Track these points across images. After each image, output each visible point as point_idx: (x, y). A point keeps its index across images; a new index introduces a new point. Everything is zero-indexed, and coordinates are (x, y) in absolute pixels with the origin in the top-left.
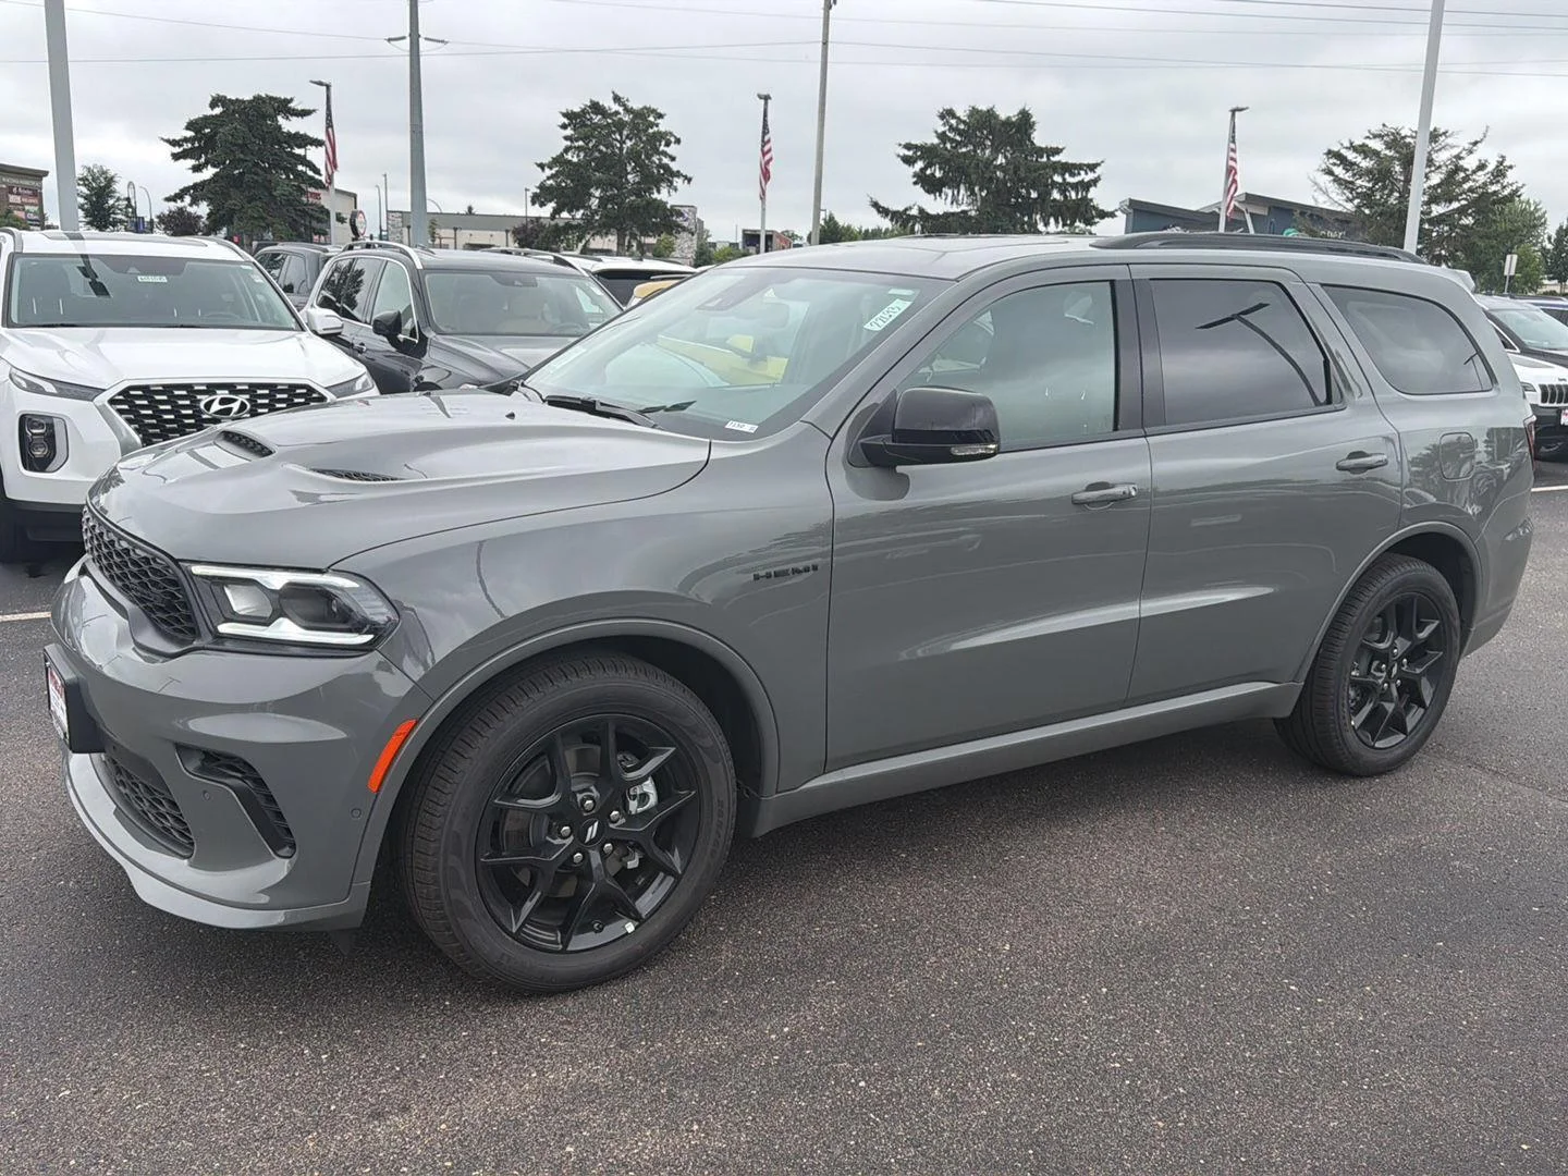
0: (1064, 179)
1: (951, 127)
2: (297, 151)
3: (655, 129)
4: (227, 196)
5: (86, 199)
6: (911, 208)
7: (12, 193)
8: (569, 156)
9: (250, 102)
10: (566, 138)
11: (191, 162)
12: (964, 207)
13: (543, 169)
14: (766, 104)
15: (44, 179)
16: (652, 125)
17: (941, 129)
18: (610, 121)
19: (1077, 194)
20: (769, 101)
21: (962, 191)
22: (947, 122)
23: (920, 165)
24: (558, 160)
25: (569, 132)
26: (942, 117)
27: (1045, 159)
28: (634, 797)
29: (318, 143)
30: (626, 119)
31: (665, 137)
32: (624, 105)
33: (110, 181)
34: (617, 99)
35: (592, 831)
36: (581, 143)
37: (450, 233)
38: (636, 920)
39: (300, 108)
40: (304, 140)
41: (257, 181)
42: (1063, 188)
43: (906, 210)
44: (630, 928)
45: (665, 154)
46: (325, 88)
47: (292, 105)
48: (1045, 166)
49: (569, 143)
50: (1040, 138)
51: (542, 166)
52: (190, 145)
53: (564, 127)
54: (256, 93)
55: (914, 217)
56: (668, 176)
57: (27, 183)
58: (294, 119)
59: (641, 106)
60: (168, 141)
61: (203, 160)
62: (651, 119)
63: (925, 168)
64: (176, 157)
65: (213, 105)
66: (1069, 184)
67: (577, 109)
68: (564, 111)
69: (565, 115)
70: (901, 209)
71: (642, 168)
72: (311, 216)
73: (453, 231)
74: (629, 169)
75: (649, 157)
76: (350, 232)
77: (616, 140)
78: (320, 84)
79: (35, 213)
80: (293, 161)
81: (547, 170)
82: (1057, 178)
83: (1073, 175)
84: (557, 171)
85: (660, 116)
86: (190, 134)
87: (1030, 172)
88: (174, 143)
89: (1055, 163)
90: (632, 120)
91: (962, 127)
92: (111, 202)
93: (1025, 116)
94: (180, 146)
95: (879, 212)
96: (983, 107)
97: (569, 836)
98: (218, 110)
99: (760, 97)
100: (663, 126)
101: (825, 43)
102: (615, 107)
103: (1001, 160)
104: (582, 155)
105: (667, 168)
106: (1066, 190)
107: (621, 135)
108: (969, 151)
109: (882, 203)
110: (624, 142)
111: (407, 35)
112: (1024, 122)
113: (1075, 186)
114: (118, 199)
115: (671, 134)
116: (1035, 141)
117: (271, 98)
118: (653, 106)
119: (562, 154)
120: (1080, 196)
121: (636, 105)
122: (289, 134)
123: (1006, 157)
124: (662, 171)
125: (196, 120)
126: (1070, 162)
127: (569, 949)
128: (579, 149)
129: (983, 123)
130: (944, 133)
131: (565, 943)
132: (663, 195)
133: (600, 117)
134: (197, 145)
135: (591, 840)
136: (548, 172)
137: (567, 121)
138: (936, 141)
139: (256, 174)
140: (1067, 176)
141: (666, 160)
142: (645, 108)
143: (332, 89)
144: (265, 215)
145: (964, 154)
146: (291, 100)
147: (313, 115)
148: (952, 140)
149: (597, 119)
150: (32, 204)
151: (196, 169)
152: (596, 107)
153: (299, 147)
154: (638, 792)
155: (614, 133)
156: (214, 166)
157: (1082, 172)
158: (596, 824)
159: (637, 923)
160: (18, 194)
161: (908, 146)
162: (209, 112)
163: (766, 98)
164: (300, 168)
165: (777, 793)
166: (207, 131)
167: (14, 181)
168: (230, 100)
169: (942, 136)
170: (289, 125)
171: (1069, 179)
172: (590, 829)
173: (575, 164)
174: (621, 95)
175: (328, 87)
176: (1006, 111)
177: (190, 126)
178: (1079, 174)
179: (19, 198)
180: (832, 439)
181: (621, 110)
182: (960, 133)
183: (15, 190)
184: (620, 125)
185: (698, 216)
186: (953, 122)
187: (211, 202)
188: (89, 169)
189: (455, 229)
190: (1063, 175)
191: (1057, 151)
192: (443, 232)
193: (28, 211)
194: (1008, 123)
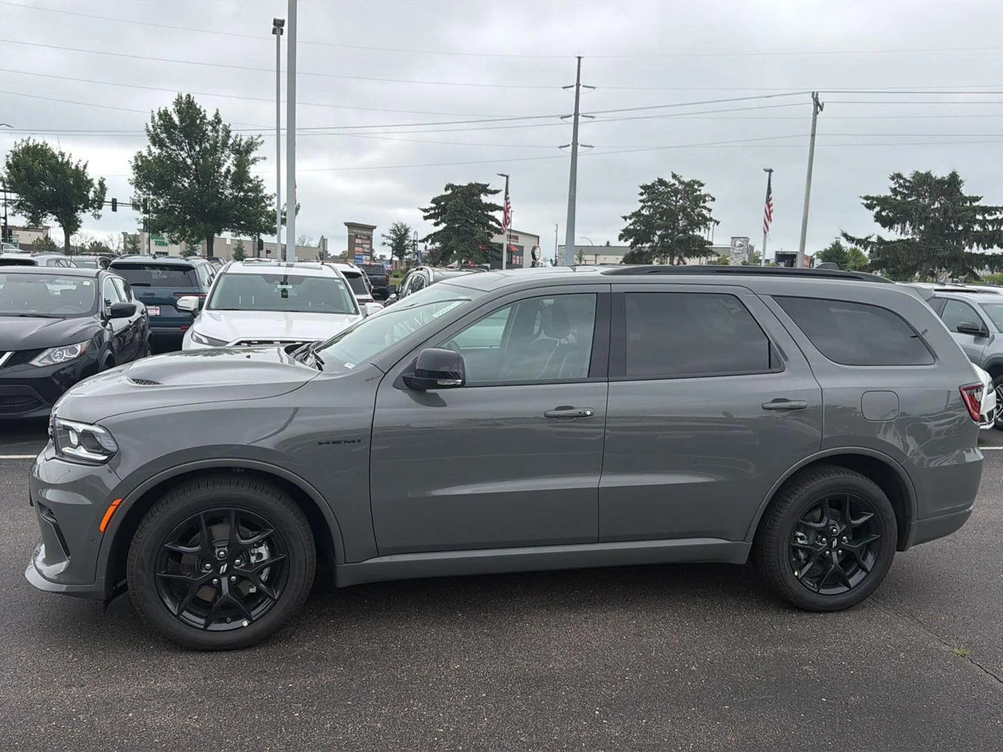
0: (984, 218)
1: (900, 185)
2: (490, 213)
3: (698, 193)
4: (450, 239)
5: (394, 240)
6: (870, 237)
7: (357, 238)
8: (643, 212)
9: (465, 187)
10: (641, 201)
11: (433, 221)
12: (910, 237)
13: (626, 220)
14: (770, 175)
15: (374, 230)
16: (696, 190)
17: (893, 186)
18: (669, 189)
19: (993, 227)
20: (772, 173)
21: (908, 225)
22: (897, 181)
23: (878, 209)
24: (637, 214)
25: (644, 197)
26: (893, 178)
27: (968, 204)
28: (253, 555)
29: (500, 208)
30: (680, 188)
31: (703, 198)
32: (679, 180)
33: (407, 231)
34: (674, 176)
35: (224, 568)
36: (650, 203)
37: (593, 257)
38: (249, 620)
39: (493, 189)
40: (494, 207)
41: (466, 231)
42: (983, 223)
43: (867, 238)
44: (245, 624)
45: (705, 208)
46: (505, 178)
47: (489, 188)
48: (968, 209)
49: (642, 204)
50: (966, 191)
51: (625, 218)
52: (433, 212)
53: (642, 194)
54: (469, 182)
55: (873, 243)
56: (704, 221)
57: (365, 232)
58: (489, 195)
59: (690, 180)
60: (422, 210)
61: (439, 220)
62: (696, 187)
63: (881, 211)
64: (426, 218)
65: (446, 189)
66: (988, 221)
67: (649, 184)
68: (642, 185)
69: (642, 187)
70: (863, 238)
71: (687, 216)
72: (495, 250)
73: (594, 256)
74: (680, 218)
75: (693, 210)
76: (532, 258)
77: (673, 200)
78: (503, 175)
79: (368, 249)
80: (487, 219)
81: (628, 220)
82: (979, 217)
83: (991, 214)
84: (635, 221)
85: (702, 185)
86: (433, 205)
87: (957, 213)
88: (425, 210)
89: (974, 207)
90: (684, 189)
91: (907, 184)
92: (406, 242)
93: (954, 176)
94: (428, 212)
95: (848, 240)
96: (923, 171)
97: (210, 570)
98: (449, 192)
99: (766, 170)
100: (703, 191)
101: (813, 135)
102: (673, 181)
103: (937, 205)
104: (652, 210)
105: (703, 216)
106: (985, 224)
107: (676, 198)
108: (913, 200)
109: (849, 234)
110: (679, 202)
111: (571, 144)
112: (954, 181)
113: (992, 222)
114: (411, 241)
115: (709, 195)
116: (963, 192)
117: (478, 184)
118: (698, 179)
119: (640, 211)
120: (995, 228)
121: (686, 179)
122: (486, 204)
123: (940, 203)
124: (700, 219)
125: (437, 198)
126: (989, 206)
127: (208, 629)
128: (650, 207)
129: (923, 182)
130: (895, 188)
131: (207, 625)
132: (701, 233)
133: (663, 187)
134: (437, 211)
135: (223, 573)
136: (629, 222)
137: (643, 191)
138: (889, 194)
139: (466, 226)
140: (986, 215)
141: (705, 212)
142: (693, 181)
143: (510, 178)
144: (469, 250)
145: (909, 202)
146: (488, 185)
147: (500, 193)
148: (901, 193)
149: (662, 189)
150: (366, 244)
151: (436, 224)
152: (661, 182)
153: (492, 211)
154: (256, 552)
155: (672, 196)
156: (445, 223)
157: (998, 213)
158: (226, 566)
159: (249, 622)
160: (360, 238)
161: (867, 198)
162: (444, 193)
163: (770, 171)
164: (490, 223)
165: (346, 563)
166: (443, 203)
167: (359, 232)
168: (456, 186)
169: (894, 190)
170: (485, 199)
171: (988, 217)
172: (222, 567)
173: (647, 216)
174: (677, 174)
175: (507, 177)
176: (941, 173)
177: (433, 201)
178: (995, 214)
179: (360, 240)
180: (386, 374)
181: (677, 183)
182: (907, 188)
183: (359, 236)
184: (676, 192)
185: (749, 243)
186: (901, 181)
187: (441, 242)
188: (396, 225)
189: (596, 255)
190: (983, 215)
191: (977, 199)
192: (586, 257)
193: (365, 248)
194: (942, 182)
